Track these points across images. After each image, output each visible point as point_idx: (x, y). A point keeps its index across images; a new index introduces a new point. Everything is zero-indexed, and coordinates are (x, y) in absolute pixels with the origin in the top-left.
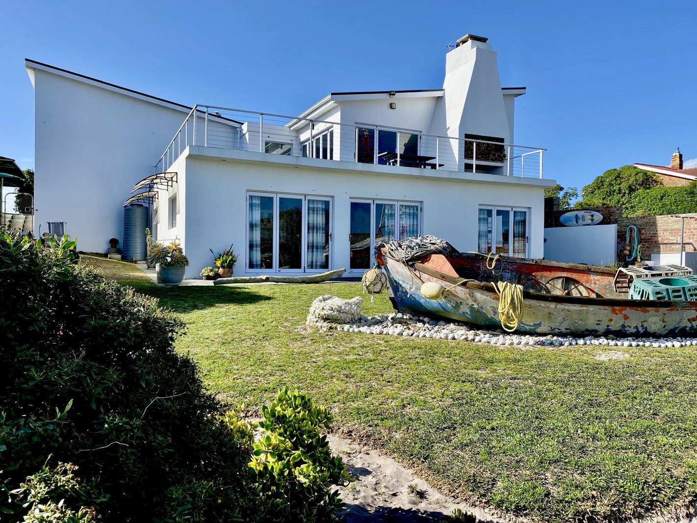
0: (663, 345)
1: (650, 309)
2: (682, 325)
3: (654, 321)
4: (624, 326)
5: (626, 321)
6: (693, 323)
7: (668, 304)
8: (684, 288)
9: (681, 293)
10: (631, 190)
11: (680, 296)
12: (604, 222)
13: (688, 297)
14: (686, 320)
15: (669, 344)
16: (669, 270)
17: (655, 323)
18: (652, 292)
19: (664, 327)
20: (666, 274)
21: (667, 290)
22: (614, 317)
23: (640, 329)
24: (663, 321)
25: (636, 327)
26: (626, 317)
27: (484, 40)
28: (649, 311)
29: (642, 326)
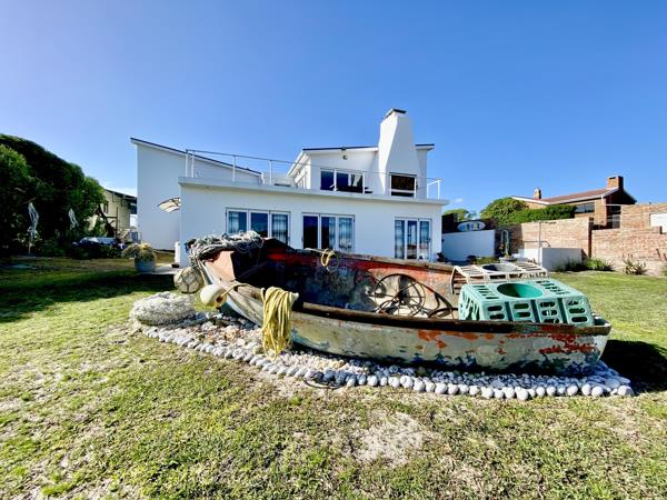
0: (498, 394)
1: (477, 334)
2: (530, 358)
3: (485, 351)
4: (439, 356)
5: (443, 349)
6: (548, 356)
7: (507, 329)
8: (533, 302)
9: (529, 309)
10: (510, 211)
11: (527, 314)
12: (486, 229)
13: (540, 315)
14: (537, 352)
15: (509, 392)
16: (516, 270)
17: (487, 354)
18: (483, 307)
19: (503, 359)
20: (512, 276)
21: (507, 304)
22: (424, 343)
23: (466, 361)
24: (501, 352)
25: (459, 358)
26: (442, 345)
27: (404, 112)
28: (476, 337)
29: (468, 357)
